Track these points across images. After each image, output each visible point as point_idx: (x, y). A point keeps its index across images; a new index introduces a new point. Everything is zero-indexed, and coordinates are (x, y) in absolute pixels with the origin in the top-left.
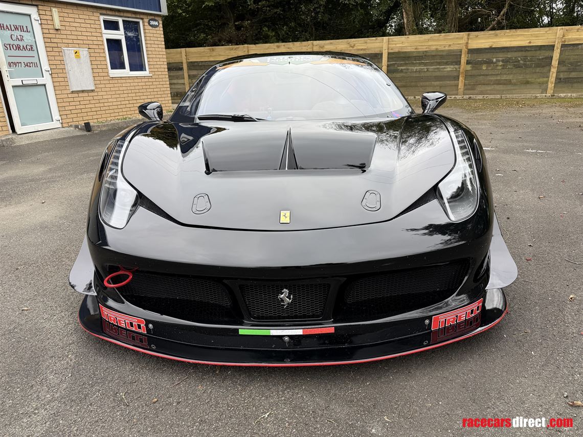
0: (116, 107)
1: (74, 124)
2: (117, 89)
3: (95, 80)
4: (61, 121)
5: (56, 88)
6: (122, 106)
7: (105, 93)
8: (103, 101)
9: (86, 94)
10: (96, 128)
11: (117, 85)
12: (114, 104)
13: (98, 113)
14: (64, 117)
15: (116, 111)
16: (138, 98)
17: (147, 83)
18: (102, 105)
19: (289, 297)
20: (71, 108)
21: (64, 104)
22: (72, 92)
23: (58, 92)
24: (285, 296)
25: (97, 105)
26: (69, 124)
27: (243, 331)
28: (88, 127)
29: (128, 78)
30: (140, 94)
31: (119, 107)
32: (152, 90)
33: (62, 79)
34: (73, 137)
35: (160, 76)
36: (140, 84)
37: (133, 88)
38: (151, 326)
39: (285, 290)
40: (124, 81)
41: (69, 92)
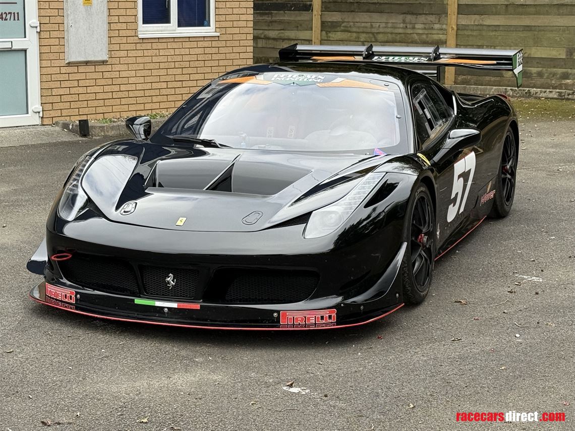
0: (141, 93)
1: (62, 120)
2: (148, 60)
3: (110, 43)
4: (41, 113)
5: (45, 56)
6: (152, 93)
7: (125, 67)
8: (119, 81)
9: (92, 68)
10: (97, 131)
11: (150, 53)
12: (139, 87)
13: (107, 102)
14: (49, 107)
15: (140, 100)
16: (186, 77)
17: (207, 50)
18: (116, 88)
19: (173, 281)
20: (61, 92)
21: (52, 85)
22: (69, 63)
23: (45, 63)
24: (170, 279)
25: (107, 88)
26: (55, 120)
27: (138, 301)
28: (84, 128)
29: (172, 40)
30: (190, 71)
31: (147, 93)
32: (216, 63)
33: (56, 42)
34: (55, 145)
35: (236, 37)
36: (192, 51)
37: (179, 58)
38: (78, 296)
39: (171, 274)
40: (164, 46)
41: (63, 63)
